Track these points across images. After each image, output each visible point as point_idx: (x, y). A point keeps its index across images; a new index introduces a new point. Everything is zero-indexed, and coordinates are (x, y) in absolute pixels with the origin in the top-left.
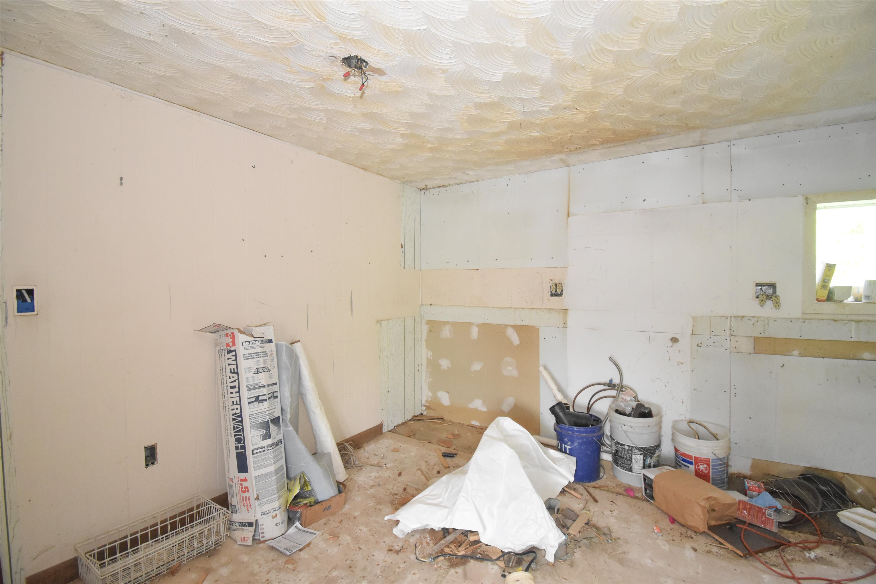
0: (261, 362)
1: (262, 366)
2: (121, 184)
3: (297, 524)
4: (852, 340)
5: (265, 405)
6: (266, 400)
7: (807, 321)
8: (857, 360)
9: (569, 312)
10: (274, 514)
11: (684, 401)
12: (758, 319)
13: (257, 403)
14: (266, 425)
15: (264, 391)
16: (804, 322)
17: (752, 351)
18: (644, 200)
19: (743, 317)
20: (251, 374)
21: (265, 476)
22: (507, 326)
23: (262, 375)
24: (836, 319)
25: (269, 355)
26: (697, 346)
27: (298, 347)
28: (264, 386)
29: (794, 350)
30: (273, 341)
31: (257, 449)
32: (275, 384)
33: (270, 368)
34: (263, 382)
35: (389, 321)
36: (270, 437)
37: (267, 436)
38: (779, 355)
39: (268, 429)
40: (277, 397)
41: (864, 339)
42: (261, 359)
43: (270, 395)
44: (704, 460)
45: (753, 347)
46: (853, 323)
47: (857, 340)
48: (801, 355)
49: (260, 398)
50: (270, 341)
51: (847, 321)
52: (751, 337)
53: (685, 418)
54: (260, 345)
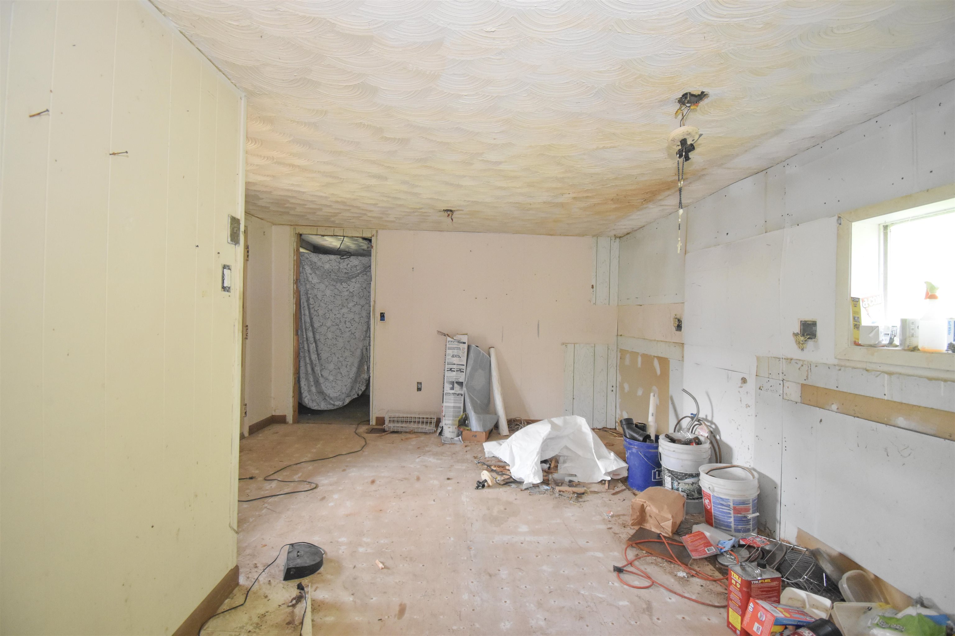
0: (456, 352)
1: (456, 354)
2: (413, 271)
3: (460, 437)
4: (886, 398)
5: (454, 373)
6: (454, 371)
7: (843, 369)
8: (885, 425)
9: (685, 346)
10: (449, 426)
11: (750, 448)
12: (803, 363)
13: (450, 371)
14: (453, 383)
15: (455, 366)
16: (840, 370)
17: (799, 400)
18: (727, 234)
19: (791, 359)
20: (450, 357)
21: (449, 407)
22: (654, 356)
23: (454, 359)
24: (868, 368)
25: (461, 349)
26: (759, 389)
27: (492, 351)
28: (455, 364)
29: (833, 404)
30: (466, 343)
31: (447, 393)
32: (464, 365)
33: (460, 356)
34: (455, 362)
35: (575, 345)
36: (453, 390)
37: (452, 388)
38: (818, 407)
39: (453, 385)
40: (463, 372)
41: (897, 399)
42: (456, 351)
43: (458, 370)
44: (707, 494)
45: (800, 395)
46: (886, 375)
47: (890, 399)
48: (839, 411)
49: (452, 370)
50: (464, 343)
51: (879, 373)
52: (799, 383)
53: (750, 466)
54: (456, 343)
